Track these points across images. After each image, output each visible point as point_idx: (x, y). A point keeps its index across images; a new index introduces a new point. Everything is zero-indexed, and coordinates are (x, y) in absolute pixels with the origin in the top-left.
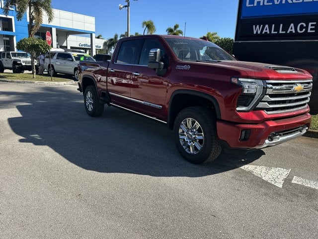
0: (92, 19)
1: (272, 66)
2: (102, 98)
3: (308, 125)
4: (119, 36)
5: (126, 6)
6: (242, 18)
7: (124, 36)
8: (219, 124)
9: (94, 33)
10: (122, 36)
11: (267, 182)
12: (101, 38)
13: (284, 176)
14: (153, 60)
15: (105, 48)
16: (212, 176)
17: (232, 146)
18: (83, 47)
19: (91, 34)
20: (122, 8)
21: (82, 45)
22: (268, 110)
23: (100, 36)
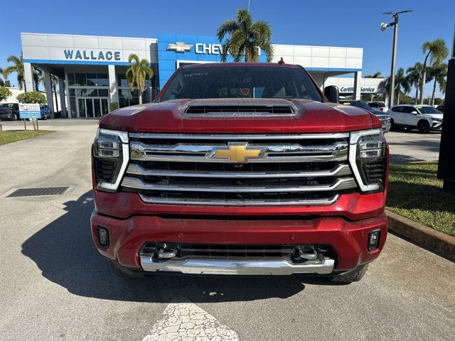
0: (359, 52)
4: (405, 71)
5: (391, 24)
7: (413, 69)
9: (360, 70)
10: (410, 70)
12: (380, 76)
15: (382, 90)
18: (347, 92)
19: (356, 73)
20: (385, 29)
21: (345, 90)
23: (379, 73)
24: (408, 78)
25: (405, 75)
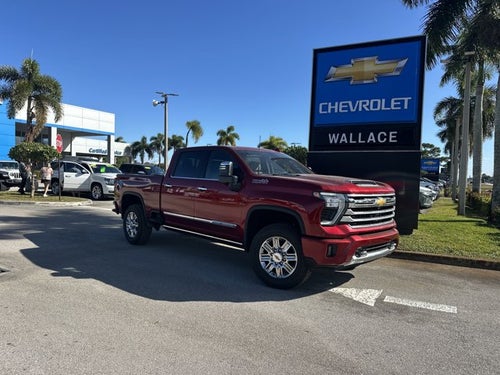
0: (111, 117)
1: (352, 180)
2: (152, 220)
3: (396, 241)
4: (149, 139)
5: (162, 102)
6: (315, 125)
8: (304, 241)
9: (113, 134)
11: (358, 303)
12: (121, 141)
13: (376, 296)
14: (225, 174)
15: (128, 154)
16: (300, 300)
17: (319, 263)
18: (96, 153)
19: (109, 137)
20: (156, 105)
21: (94, 151)
22: (353, 224)
23: (121, 138)
24: (151, 145)
25: (149, 142)
